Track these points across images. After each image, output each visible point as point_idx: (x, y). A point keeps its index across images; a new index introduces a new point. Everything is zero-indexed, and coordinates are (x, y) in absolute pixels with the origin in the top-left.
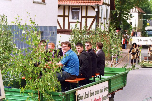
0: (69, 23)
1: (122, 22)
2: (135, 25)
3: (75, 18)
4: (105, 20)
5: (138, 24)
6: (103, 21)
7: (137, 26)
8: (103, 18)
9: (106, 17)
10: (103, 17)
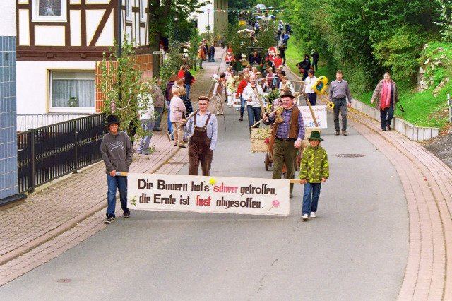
0: (32, 25)
1: (176, 19)
2: (208, 28)
3: (49, 10)
4: (137, 14)
5: (215, 25)
6: (131, 17)
7: (212, 30)
8: (131, 10)
9: (137, 6)
10: (132, 4)
